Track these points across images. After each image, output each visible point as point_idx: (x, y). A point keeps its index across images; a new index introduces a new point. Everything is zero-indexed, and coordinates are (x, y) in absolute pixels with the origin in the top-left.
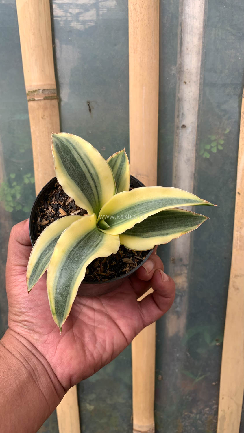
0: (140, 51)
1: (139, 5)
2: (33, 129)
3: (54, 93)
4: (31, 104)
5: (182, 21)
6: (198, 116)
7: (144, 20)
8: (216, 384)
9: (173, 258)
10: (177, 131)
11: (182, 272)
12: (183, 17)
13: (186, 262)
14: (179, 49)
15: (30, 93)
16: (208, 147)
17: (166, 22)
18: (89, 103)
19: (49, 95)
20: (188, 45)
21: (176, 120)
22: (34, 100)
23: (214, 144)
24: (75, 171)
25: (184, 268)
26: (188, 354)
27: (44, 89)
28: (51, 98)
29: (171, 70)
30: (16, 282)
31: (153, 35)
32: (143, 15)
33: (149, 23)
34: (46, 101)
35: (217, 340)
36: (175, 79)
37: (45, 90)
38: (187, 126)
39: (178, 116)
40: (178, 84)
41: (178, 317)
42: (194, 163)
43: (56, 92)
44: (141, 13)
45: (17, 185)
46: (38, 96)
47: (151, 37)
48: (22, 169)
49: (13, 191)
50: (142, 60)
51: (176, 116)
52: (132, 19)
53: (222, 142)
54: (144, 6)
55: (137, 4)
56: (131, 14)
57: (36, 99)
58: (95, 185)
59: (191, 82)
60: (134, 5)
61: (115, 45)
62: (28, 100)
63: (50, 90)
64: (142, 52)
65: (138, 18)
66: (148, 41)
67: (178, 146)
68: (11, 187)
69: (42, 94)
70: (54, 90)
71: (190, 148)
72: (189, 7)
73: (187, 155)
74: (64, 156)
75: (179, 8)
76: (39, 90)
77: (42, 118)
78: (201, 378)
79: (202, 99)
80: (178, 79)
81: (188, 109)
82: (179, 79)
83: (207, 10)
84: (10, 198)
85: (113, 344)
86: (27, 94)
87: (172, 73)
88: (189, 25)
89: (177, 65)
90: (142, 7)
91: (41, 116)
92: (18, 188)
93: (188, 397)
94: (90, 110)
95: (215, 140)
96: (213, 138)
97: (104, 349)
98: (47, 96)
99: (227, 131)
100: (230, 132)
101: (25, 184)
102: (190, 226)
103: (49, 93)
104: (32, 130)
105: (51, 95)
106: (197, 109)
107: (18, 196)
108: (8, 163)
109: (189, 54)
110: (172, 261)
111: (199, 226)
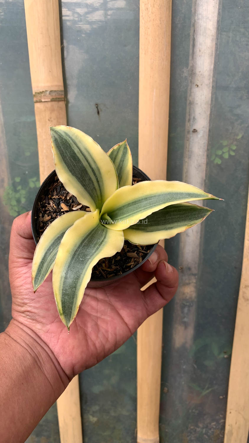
0: (151, 52)
1: (150, 4)
2: (39, 131)
3: (62, 95)
4: (37, 105)
5: (195, 21)
6: (210, 120)
7: (156, 20)
8: (223, 398)
9: (182, 267)
10: (188, 136)
11: (191, 282)
12: (196, 18)
13: (194, 271)
14: (191, 51)
15: (37, 94)
16: (220, 153)
17: (178, 22)
18: (97, 106)
19: (56, 97)
20: (201, 46)
21: (187, 124)
22: (41, 102)
23: (225, 150)
25: (193, 277)
26: (195, 366)
27: (52, 90)
28: (58, 100)
29: (183, 72)
30: (19, 274)
31: (164, 36)
32: (155, 15)
33: (161, 23)
34: (54, 103)
35: (225, 353)
36: (187, 81)
37: (53, 92)
38: (198, 130)
39: (189, 120)
40: (189, 87)
41: (186, 328)
42: (205, 169)
43: (63, 93)
44: (152, 13)
45: (22, 189)
46: (45, 97)
47: (163, 38)
48: (27, 172)
49: (17, 195)
50: (153, 62)
51: (187, 119)
52: (143, 18)
53: (234, 148)
54: (155, 6)
55: (148, 3)
56: (143, 13)
57: (43, 100)
58: (97, 179)
59: (203, 85)
60: (145, 4)
61: (125, 46)
62: (34, 101)
63: (58, 92)
64: (153, 54)
65: (150, 17)
66: (160, 42)
67: (189, 151)
68: (15, 191)
69: (49, 95)
70: (61, 91)
71: (201, 153)
72: (202, 7)
73: (197, 160)
75: (192, 8)
76: (46, 91)
77: (49, 120)
78: (207, 391)
79: (214, 102)
80: (189, 82)
81: (199, 113)
82: (191, 82)
83: (221, 11)
84: (14, 203)
85: (116, 334)
86: (34, 95)
87: (184, 75)
88: (202, 26)
89: (189, 67)
90: (154, 7)
91: (47, 118)
92: (23, 192)
93: (194, 411)
94: (98, 113)
95: (226, 146)
96: (225, 143)
97: (107, 339)
98: (54, 97)
99: (240, 137)
100: (243, 137)
101: (30, 188)
102: (194, 220)
103: (57, 95)
104: (38, 133)
105: (58, 97)
106: (209, 113)
107: (23, 201)
108: (13, 166)
109: (201, 56)
110: (181, 269)
111: (204, 219)
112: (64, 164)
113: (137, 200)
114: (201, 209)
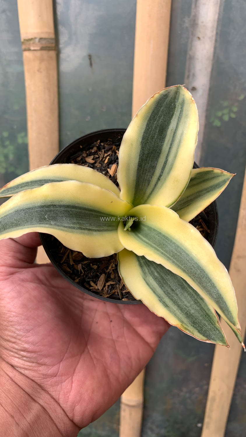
24: (154, 140)
29: (184, 22)
36: (187, 33)
40: (190, 40)
58: (160, 176)
74: (160, 113)
80: (190, 34)
87: (185, 26)
89: (191, 17)
102: (197, 329)
111: (208, 342)
112: (145, 124)
113: (169, 237)
114: (217, 329)
